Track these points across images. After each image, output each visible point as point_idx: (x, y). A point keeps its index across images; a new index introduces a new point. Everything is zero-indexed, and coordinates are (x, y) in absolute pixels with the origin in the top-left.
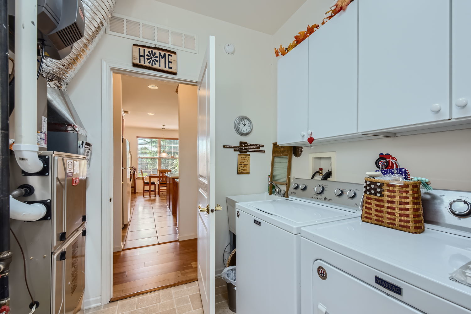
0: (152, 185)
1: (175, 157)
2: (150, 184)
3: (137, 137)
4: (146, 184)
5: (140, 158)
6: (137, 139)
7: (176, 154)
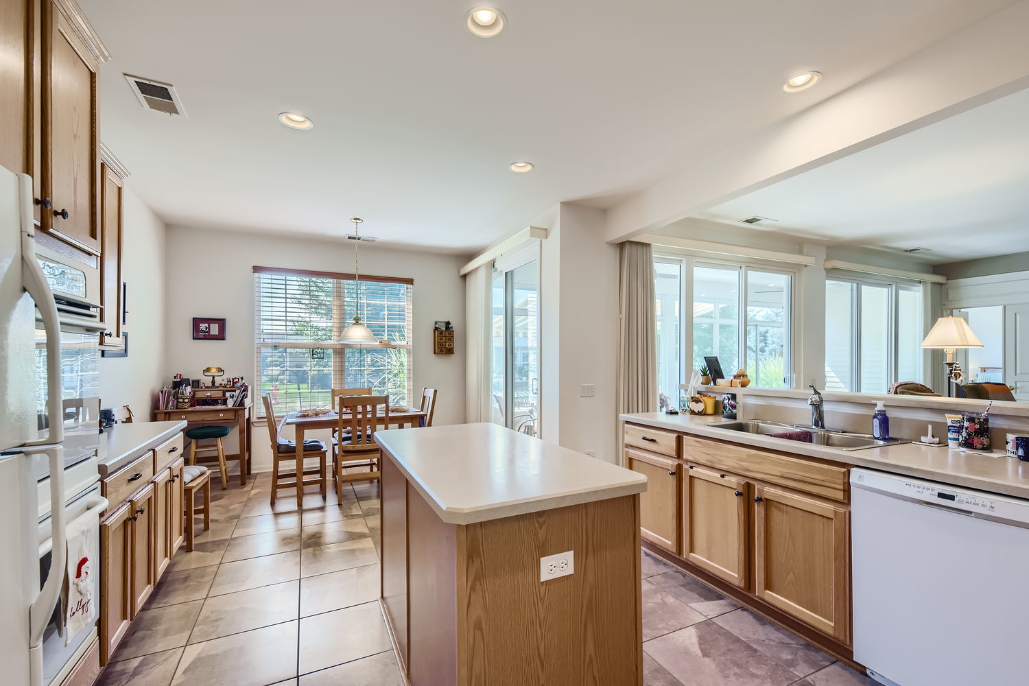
0: (306, 456)
1: (393, 344)
2: (300, 451)
3: (257, 269)
4: (283, 452)
5: (266, 345)
6: (256, 275)
7: (397, 334)
